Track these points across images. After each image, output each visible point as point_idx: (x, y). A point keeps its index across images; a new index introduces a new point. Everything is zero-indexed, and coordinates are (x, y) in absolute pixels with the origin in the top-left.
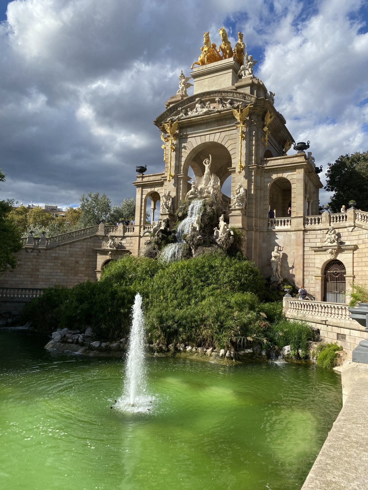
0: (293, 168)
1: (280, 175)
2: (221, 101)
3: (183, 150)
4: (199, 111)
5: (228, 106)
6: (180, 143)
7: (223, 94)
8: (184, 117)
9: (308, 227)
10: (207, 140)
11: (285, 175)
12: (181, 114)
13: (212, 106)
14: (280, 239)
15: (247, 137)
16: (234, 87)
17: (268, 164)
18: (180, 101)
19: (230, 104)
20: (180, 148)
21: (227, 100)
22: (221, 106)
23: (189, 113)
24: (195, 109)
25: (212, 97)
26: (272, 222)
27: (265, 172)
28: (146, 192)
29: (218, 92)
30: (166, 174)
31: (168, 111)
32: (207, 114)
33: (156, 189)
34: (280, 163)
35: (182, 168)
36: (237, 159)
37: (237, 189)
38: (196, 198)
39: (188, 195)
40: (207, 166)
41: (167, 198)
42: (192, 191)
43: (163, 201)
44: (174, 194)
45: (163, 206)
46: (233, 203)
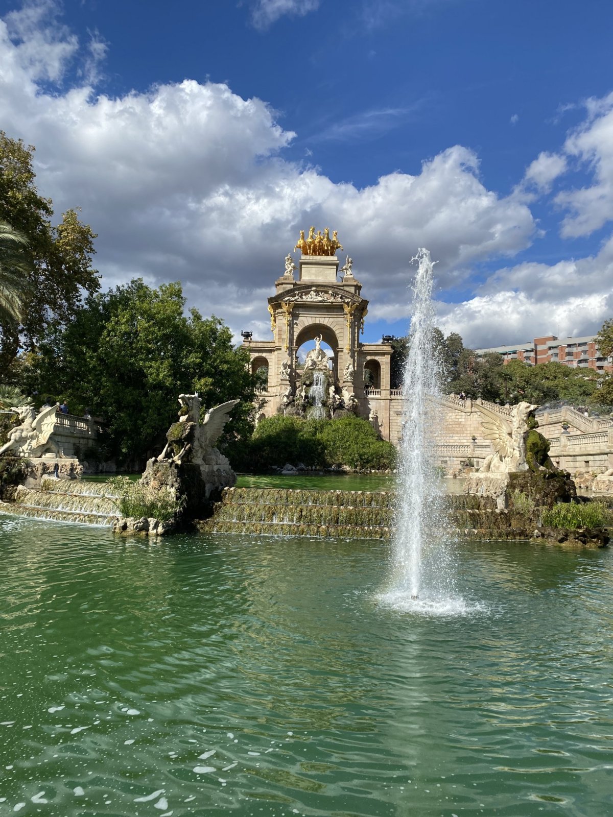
0: (383, 354)
1: (373, 358)
2: (335, 295)
3: (295, 326)
4: (312, 298)
5: (339, 300)
6: (293, 320)
7: (336, 290)
8: (300, 299)
9: (393, 396)
10: (318, 322)
11: (377, 358)
12: (297, 297)
13: (326, 297)
14: (372, 405)
15: (352, 326)
16: (341, 284)
17: (364, 348)
18: (295, 284)
19: (341, 298)
20: (293, 324)
21: (338, 295)
22: (333, 298)
23: (304, 297)
24: (309, 295)
25: (326, 289)
26: (366, 392)
27: (362, 354)
28: (254, 355)
29: (332, 287)
30: (280, 344)
31: (285, 292)
32: (320, 302)
33: (264, 355)
34: (373, 348)
35: (295, 341)
36: (344, 342)
37: (347, 366)
38: (314, 369)
39: (306, 366)
40: (318, 343)
41: (285, 366)
42: (310, 363)
43: (282, 368)
44: (289, 363)
45: (283, 373)
46: (346, 377)
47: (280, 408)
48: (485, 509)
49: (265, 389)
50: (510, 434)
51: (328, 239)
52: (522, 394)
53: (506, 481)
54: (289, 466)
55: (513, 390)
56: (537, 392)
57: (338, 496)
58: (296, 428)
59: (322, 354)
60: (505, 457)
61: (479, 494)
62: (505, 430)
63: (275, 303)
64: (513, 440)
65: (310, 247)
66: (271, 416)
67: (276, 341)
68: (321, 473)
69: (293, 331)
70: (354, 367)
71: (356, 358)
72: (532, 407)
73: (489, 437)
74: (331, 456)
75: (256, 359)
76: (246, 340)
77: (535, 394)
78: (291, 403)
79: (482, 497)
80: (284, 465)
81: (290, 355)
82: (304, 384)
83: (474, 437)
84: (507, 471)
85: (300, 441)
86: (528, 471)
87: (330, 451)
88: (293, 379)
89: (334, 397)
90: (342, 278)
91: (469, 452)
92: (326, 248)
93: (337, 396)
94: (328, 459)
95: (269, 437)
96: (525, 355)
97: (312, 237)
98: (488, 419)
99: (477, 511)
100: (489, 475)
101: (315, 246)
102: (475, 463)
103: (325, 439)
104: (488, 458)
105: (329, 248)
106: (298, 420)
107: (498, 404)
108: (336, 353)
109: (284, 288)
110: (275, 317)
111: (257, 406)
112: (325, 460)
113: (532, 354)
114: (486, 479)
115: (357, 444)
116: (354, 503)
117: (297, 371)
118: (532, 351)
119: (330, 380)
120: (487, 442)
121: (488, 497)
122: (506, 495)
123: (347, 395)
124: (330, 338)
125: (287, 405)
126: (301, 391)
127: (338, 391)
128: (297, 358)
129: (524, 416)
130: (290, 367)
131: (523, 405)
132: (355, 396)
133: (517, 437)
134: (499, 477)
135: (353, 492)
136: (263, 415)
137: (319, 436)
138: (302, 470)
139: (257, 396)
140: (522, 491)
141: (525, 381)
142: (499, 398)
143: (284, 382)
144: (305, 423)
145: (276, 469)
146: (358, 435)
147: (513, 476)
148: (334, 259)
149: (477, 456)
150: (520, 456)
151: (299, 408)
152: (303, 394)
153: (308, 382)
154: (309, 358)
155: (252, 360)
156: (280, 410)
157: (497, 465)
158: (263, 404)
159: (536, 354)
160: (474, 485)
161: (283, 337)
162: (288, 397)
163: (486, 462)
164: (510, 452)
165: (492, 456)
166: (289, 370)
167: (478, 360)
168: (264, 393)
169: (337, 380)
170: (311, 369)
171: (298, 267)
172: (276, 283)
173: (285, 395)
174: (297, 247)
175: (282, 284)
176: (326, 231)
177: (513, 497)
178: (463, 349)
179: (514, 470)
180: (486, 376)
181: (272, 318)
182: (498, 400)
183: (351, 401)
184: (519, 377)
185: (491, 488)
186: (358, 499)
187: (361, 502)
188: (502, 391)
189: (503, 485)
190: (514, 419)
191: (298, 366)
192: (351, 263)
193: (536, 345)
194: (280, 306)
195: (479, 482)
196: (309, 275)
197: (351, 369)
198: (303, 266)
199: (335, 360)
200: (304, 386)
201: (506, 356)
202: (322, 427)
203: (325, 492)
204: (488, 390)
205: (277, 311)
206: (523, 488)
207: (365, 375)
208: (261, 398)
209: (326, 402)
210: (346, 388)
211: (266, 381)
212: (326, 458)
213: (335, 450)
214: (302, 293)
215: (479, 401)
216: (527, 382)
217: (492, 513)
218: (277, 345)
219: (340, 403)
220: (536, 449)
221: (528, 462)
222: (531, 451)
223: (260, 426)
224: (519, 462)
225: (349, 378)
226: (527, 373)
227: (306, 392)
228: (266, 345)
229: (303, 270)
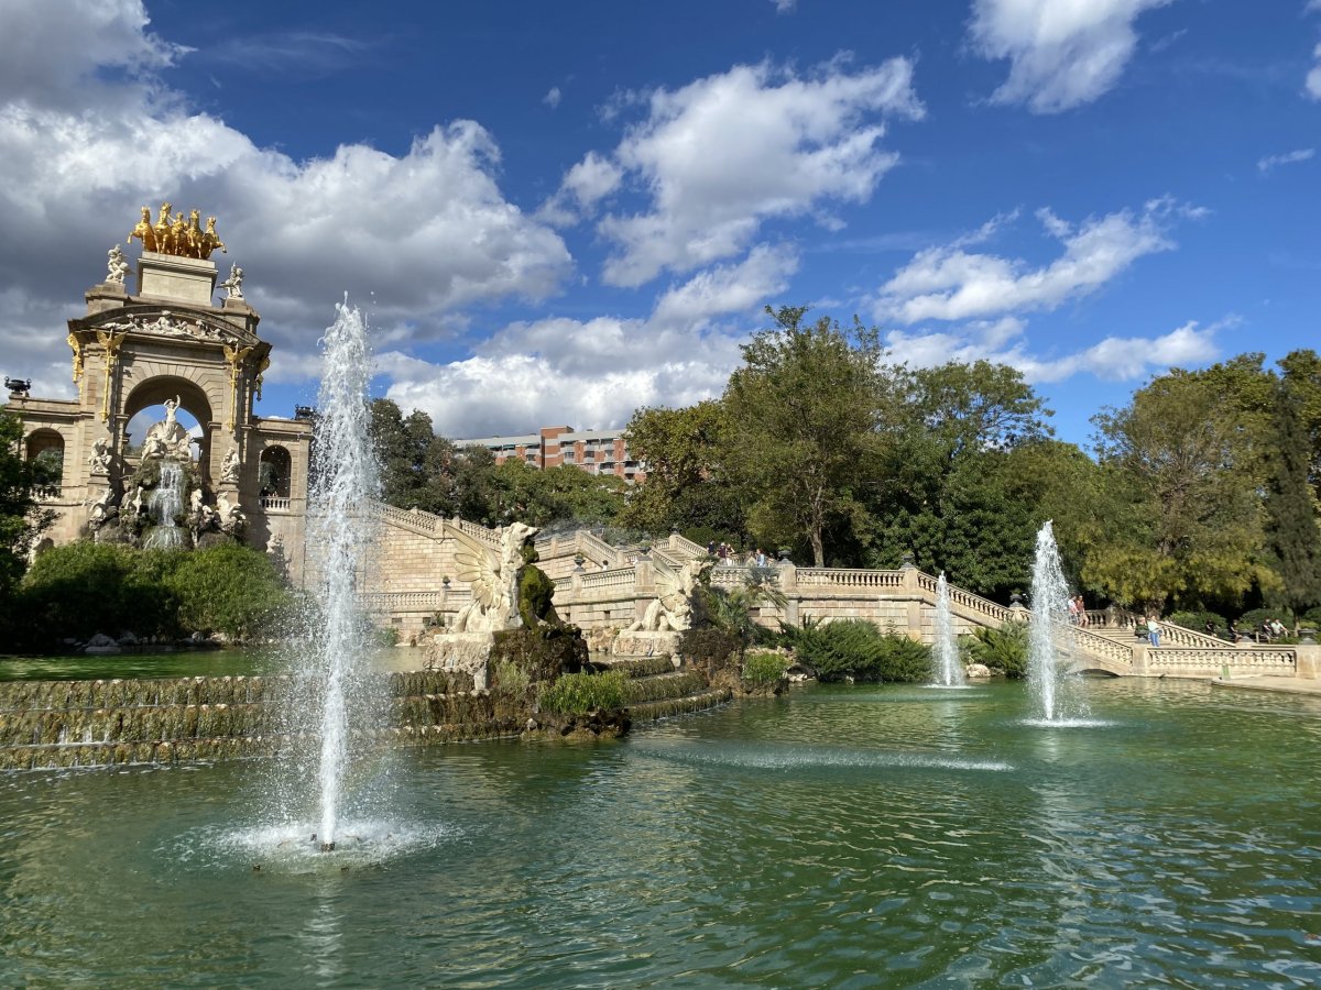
0: (296, 438)
1: (278, 443)
2: (208, 328)
3: (125, 377)
4: (161, 328)
5: (217, 337)
6: (121, 366)
7: (210, 319)
8: (137, 329)
10: (172, 373)
11: (285, 444)
12: (131, 324)
13: (190, 329)
14: (274, 525)
15: (240, 385)
16: (220, 310)
17: (262, 425)
18: (127, 301)
19: (220, 334)
20: (121, 373)
21: (214, 328)
22: (203, 333)
23: (145, 326)
24: (157, 324)
25: (190, 316)
26: (263, 502)
27: (258, 435)
28: (30, 427)
29: (203, 313)
30: (91, 408)
31: (107, 312)
32: (178, 337)
33: (55, 426)
34: (279, 426)
35: (123, 404)
36: (224, 411)
37: (227, 455)
38: (162, 457)
39: (146, 451)
40: (170, 412)
41: (100, 450)
42: (154, 446)
43: (94, 453)
44: (110, 444)
45: (96, 462)
46: (224, 474)
47: (87, 528)
48: (455, 693)
49: (55, 492)
50: (497, 572)
51: (197, 229)
52: (521, 512)
53: (489, 646)
54: (103, 638)
55: (510, 505)
56: (543, 509)
57: (198, 687)
58: (120, 566)
59: (180, 431)
60: (488, 608)
61: (447, 669)
62: (490, 565)
63: (85, 331)
64: (501, 581)
66: (65, 544)
67: (84, 402)
68: (168, 649)
69: (121, 386)
70: (241, 457)
71: (245, 441)
72: (531, 530)
73: (466, 577)
74: (191, 618)
75: (36, 434)
76: (16, 396)
77: (539, 512)
78: (111, 519)
79: (451, 672)
80: (91, 636)
81: (113, 428)
82: (141, 484)
83: (446, 578)
84: (491, 629)
85: (128, 590)
86: (522, 628)
87: (189, 607)
88: (116, 476)
89: (200, 510)
90: (223, 301)
91: (437, 603)
92: (193, 245)
93: (206, 509)
94: (185, 622)
95: (60, 583)
96: (528, 452)
97: (165, 222)
98: (465, 549)
99: (442, 696)
100: (465, 637)
101: (171, 238)
102: (446, 620)
103: (179, 584)
104: (463, 610)
105: (200, 245)
106: (124, 553)
107: (485, 527)
108: (208, 432)
109: (103, 306)
110: (82, 358)
111: (35, 523)
112: (177, 625)
113: (538, 452)
114: (460, 644)
115: (242, 594)
116: (229, 697)
117: (127, 460)
118: (537, 446)
119: (194, 478)
120: (467, 586)
121: (461, 672)
122: (488, 668)
123: (226, 507)
124: (196, 403)
125: (103, 523)
126: (133, 497)
127: (209, 498)
128: (126, 435)
129: (517, 543)
130: (112, 451)
131: (518, 526)
132: (241, 510)
133: (507, 576)
134: (478, 640)
135: (228, 678)
136: (48, 542)
137: (166, 581)
138: (130, 643)
139: (37, 505)
140: (511, 660)
141: (527, 492)
142: (488, 517)
143: (98, 480)
144: (139, 557)
145: (72, 645)
146: (244, 579)
147: (499, 637)
148: (209, 265)
149: (450, 608)
150: (511, 605)
151: (129, 528)
152: (137, 503)
153: (148, 482)
154: (151, 438)
155: (27, 434)
156: (85, 532)
157: (477, 620)
158: (48, 520)
159: (543, 452)
160: (440, 654)
161: (98, 395)
162: (104, 508)
163: (458, 618)
164: (497, 599)
165: (469, 607)
166: (109, 458)
167: (456, 457)
168: (51, 499)
169: (207, 478)
170: (154, 458)
171: (135, 271)
172: (87, 294)
173: (99, 505)
174: (134, 234)
175: (100, 297)
176: (194, 216)
177: (498, 669)
178: (434, 438)
179: (501, 628)
180: (468, 482)
181: (77, 359)
182: (485, 520)
183: (234, 518)
184: (520, 485)
185: (466, 657)
186: (236, 690)
187: (243, 694)
188: (493, 506)
189: (484, 652)
190: (504, 549)
191: (128, 450)
192: (241, 276)
193: (543, 439)
194: (93, 338)
195: (448, 648)
196: (155, 288)
197: (236, 460)
198: (145, 270)
199: (205, 443)
200: (140, 489)
201: (499, 454)
202: (174, 565)
203: (171, 680)
204: (471, 503)
205: (87, 346)
206: (513, 654)
207: (262, 473)
208: (45, 508)
209: (184, 518)
210: (224, 494)
211: (57, 476)
212: (179, 619)
213: (199, 606)
214: (141, 318)
215: (455, 522)
216: (531, 494)
217: (466, 697)
218: (85, 409)
219: (212, 520)
220: (534, 595)
221: (523, 615)
222: (526, 597)
223: (39, 563)
224: (510, 614)
225: (232, 476)
226: (530, 478)
227: (144, 499)
228: (59, 408)
229: (145, 277)
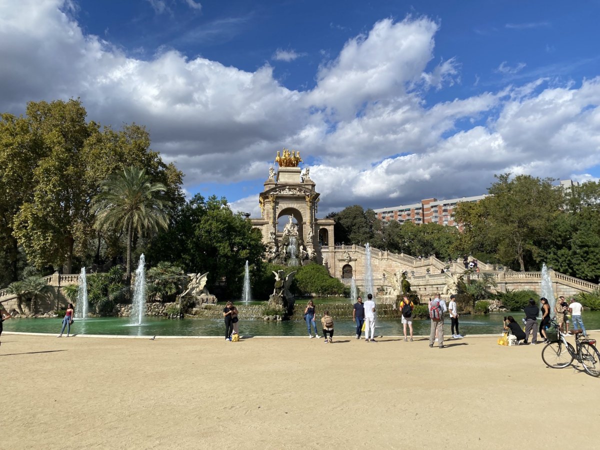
0: (329, 225)
1: (324, 227)
2: (300, 190)
3: (277, 209)
4: (286, 192)
5: (303, 193)
6: (275, 206)
7: (300, 187)
8: (280, 194)
9: (336, 250)
10: (290, 207)
11: (326, 227)
12: (278, 192)
13: (295, 192)
14: (324, 256)
15: (311, 208)
16: (303, 184)
17: (318, 221)
18: (276, 185)
19: (304, 192)
21: (302, 190)
22: (299, 192)
23: (282, 192)
25: (295, 187)
26: (320, 248)
27: (317, 225)
29: (299, 185)
30: (268, 220)
31: (271, 189)
32: (291, 195)
33: (258, 227)
34: (323, 221)
35: (277, 218)
36: (306, 218)
37: (308, 233)
38: (289, 235)
39: (285, 234)
40: (290, 219)
41: (272, 234)
42: (287, 232)
43: (270, 235)
45: (271, 238)
46: (308, 239)
51: (295, 157)
52: (412, 243)
55: (407, 241)
56: (421, 243)
59: (293, 226)
63: (264, 196)
65: (284, 161)
67: (266, 219)
69: (276, 212)
70: (313, 233)
74: (305, 288)
76: (247, 218)
78: (277, 256)
79: (388, 304)
81: (275, 226)
83: (384, 274)
84: (396, 295)
87: (304, 285)
89: (303, 252)
92: (293, 162)
94: (303, 290)
97: (285, 156)
100: (390, 296)
101: (287, 161)
103: (300, 278)
105: (295, 162)
108: (301, 225)
109: (269, 187)
110: (264, 204)
112: (301, 291)
114: (389, 298)
115: (319, 280)
119: (299, 242)
121: (390, 304)
123: (310, 251)
124: (297, 214)
125: (275, 258)
126: (283, 249)
127: (305, 249)
128: (279, 229)
130: (275, 234)
132: (315, 251)
137: (296, 277)
146: (319, 275)
147: (398, 297)
148: (298, 168)
149: (386, 285)
151: (283, 259)
153: (286, 244)
154: (286, 229)
160: (385, 300)
161: (270, 216)
162: (275, 253)
166: (274, 236)
167: (384, 225)
169: (303, 241)
170: (287, 235)
174: (276, 161)
175: (268, 184)
176: (293, 152)
180: (389, 235)
183: (313, 254)
185: (391, 301)
188: (400, 242)
194: (267, 198)
196: (284, 179)
197: (311, 235)
198: (280, 173)
200: (285, 246)
201: (403, 213)
202: (297, 271)
204: (391, 243)
205: (266, 200)
207: (320, 238)
209: (298, 255)
210: (309, 246)
212: (301, 289)
213: (306, 285)
214: (280, 190)
218: (266, 221)
219: (306, 256)
225: (310, 240)
227: (286, 250)
228: (259, 221)
229: (280, 176)
